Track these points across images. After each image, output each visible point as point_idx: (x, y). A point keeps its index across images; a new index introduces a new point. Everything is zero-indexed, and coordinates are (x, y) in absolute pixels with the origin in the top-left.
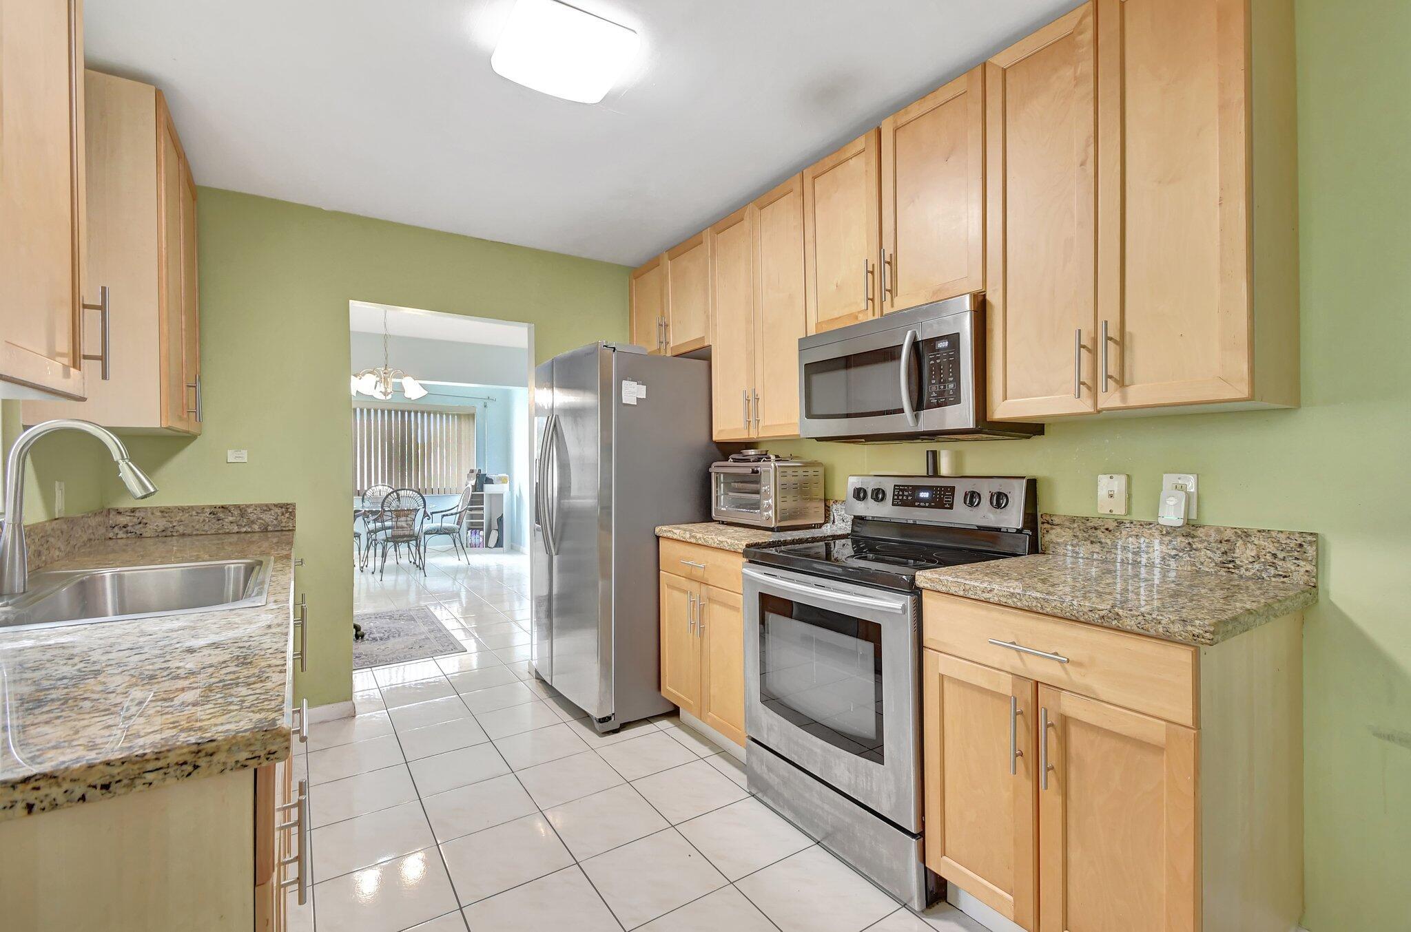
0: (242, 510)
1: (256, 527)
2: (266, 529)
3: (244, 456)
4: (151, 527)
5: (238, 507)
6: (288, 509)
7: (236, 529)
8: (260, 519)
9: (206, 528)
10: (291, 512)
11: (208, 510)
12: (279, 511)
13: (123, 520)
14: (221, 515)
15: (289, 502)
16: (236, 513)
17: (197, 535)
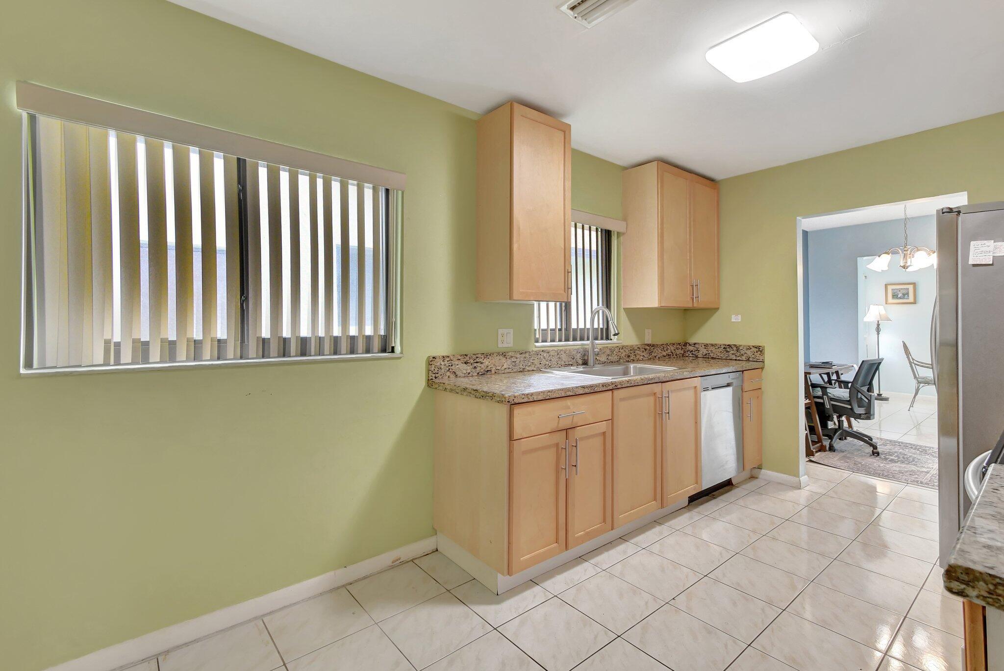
0: (738, 348)
1: (744, 358)
2: (749, 359)
3: (739, 318)
4: (701, 352)
5: (735, 345)
6: (760, 349)
7: (735, 358)
8: (745, 353)
9: (722, 356)
10: (761, 351)
11: (723, 347)
12: (755, 350)
13: (691, 348)
14: (728, 349)
15: (760, 345)
16: (735, 348)
17: (718, 359)
